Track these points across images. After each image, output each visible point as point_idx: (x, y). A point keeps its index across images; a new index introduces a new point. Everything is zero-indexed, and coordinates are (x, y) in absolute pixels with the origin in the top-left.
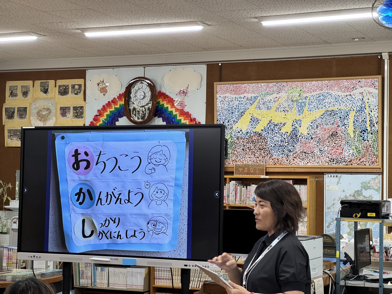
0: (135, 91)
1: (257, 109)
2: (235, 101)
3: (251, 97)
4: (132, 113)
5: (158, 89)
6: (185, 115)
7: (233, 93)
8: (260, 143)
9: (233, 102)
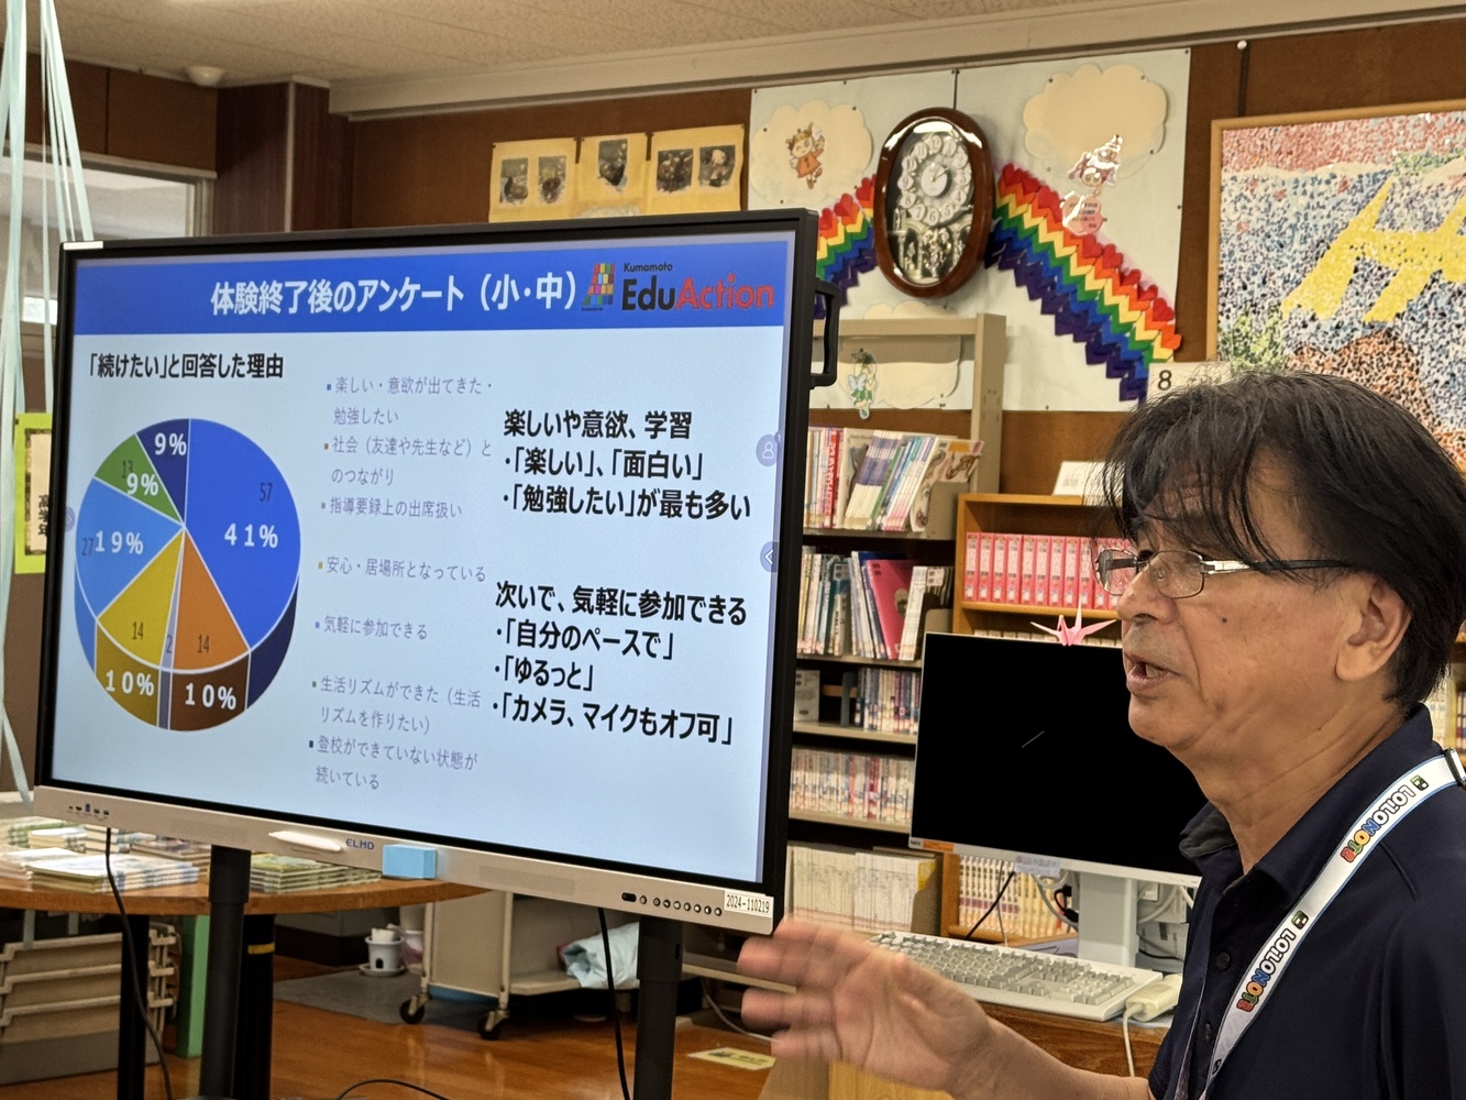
0: (915, 166)
1: (1380, 226)
2: (1295, 193)
3: (1360, 176)
4: (901, 253)
5: (1003, 156)
6: (1100, 260)
7: (1288, 161)
8: (1390, 371)
9: (1284, 200)
